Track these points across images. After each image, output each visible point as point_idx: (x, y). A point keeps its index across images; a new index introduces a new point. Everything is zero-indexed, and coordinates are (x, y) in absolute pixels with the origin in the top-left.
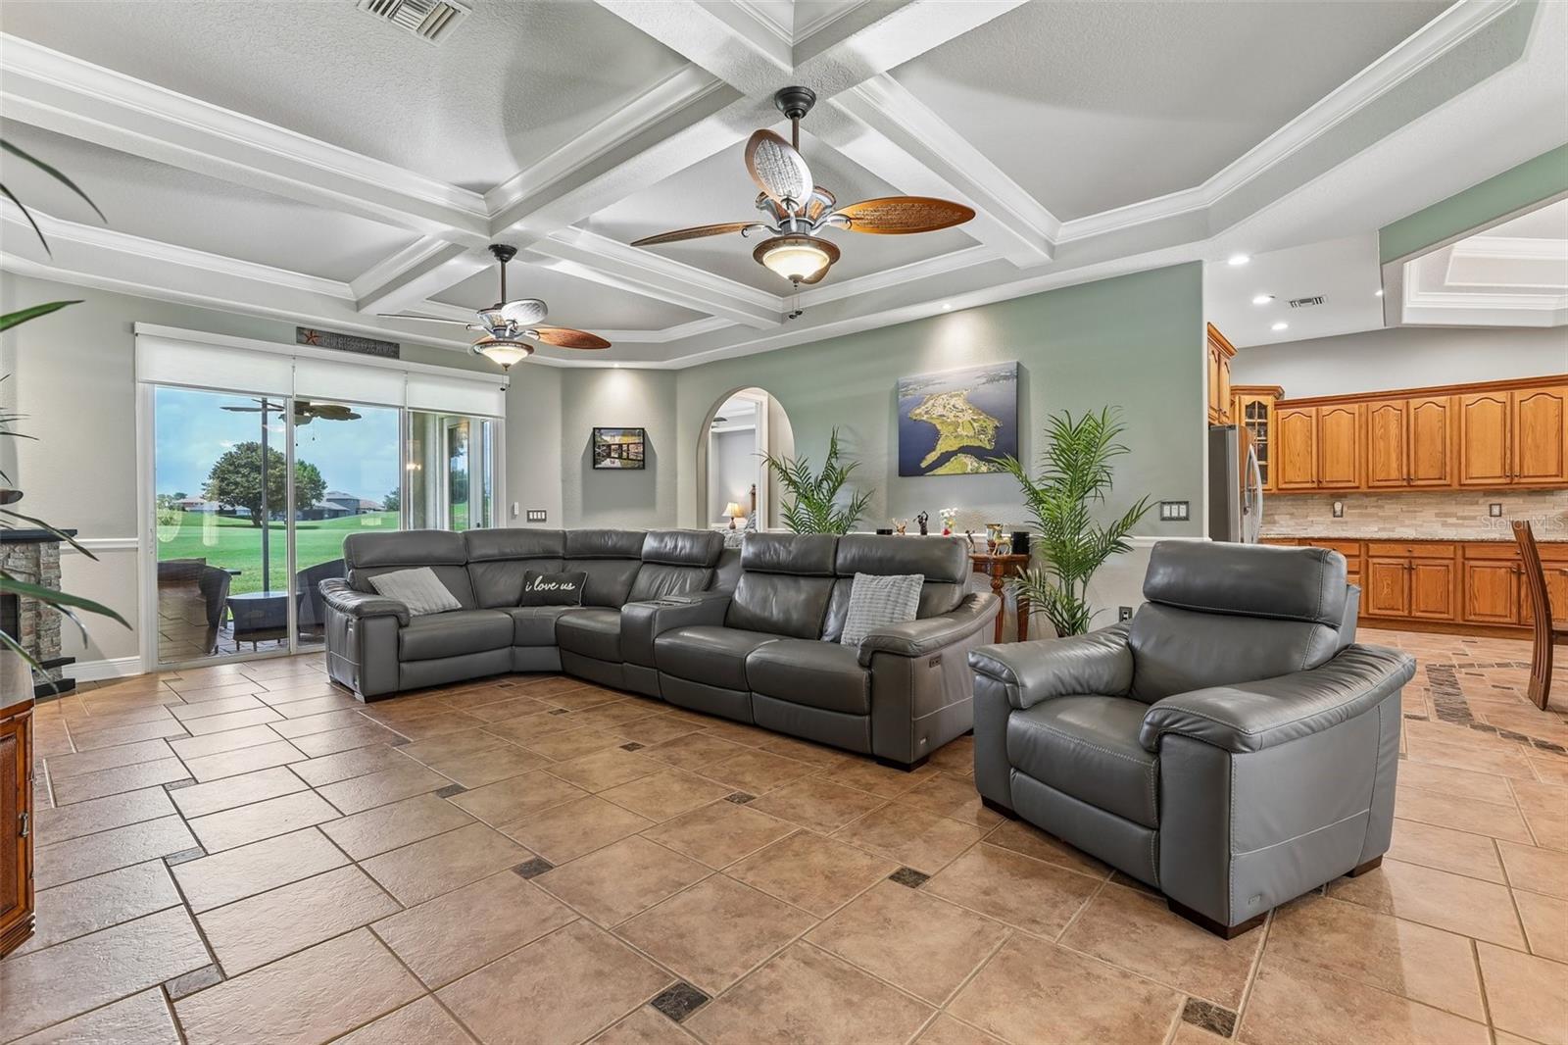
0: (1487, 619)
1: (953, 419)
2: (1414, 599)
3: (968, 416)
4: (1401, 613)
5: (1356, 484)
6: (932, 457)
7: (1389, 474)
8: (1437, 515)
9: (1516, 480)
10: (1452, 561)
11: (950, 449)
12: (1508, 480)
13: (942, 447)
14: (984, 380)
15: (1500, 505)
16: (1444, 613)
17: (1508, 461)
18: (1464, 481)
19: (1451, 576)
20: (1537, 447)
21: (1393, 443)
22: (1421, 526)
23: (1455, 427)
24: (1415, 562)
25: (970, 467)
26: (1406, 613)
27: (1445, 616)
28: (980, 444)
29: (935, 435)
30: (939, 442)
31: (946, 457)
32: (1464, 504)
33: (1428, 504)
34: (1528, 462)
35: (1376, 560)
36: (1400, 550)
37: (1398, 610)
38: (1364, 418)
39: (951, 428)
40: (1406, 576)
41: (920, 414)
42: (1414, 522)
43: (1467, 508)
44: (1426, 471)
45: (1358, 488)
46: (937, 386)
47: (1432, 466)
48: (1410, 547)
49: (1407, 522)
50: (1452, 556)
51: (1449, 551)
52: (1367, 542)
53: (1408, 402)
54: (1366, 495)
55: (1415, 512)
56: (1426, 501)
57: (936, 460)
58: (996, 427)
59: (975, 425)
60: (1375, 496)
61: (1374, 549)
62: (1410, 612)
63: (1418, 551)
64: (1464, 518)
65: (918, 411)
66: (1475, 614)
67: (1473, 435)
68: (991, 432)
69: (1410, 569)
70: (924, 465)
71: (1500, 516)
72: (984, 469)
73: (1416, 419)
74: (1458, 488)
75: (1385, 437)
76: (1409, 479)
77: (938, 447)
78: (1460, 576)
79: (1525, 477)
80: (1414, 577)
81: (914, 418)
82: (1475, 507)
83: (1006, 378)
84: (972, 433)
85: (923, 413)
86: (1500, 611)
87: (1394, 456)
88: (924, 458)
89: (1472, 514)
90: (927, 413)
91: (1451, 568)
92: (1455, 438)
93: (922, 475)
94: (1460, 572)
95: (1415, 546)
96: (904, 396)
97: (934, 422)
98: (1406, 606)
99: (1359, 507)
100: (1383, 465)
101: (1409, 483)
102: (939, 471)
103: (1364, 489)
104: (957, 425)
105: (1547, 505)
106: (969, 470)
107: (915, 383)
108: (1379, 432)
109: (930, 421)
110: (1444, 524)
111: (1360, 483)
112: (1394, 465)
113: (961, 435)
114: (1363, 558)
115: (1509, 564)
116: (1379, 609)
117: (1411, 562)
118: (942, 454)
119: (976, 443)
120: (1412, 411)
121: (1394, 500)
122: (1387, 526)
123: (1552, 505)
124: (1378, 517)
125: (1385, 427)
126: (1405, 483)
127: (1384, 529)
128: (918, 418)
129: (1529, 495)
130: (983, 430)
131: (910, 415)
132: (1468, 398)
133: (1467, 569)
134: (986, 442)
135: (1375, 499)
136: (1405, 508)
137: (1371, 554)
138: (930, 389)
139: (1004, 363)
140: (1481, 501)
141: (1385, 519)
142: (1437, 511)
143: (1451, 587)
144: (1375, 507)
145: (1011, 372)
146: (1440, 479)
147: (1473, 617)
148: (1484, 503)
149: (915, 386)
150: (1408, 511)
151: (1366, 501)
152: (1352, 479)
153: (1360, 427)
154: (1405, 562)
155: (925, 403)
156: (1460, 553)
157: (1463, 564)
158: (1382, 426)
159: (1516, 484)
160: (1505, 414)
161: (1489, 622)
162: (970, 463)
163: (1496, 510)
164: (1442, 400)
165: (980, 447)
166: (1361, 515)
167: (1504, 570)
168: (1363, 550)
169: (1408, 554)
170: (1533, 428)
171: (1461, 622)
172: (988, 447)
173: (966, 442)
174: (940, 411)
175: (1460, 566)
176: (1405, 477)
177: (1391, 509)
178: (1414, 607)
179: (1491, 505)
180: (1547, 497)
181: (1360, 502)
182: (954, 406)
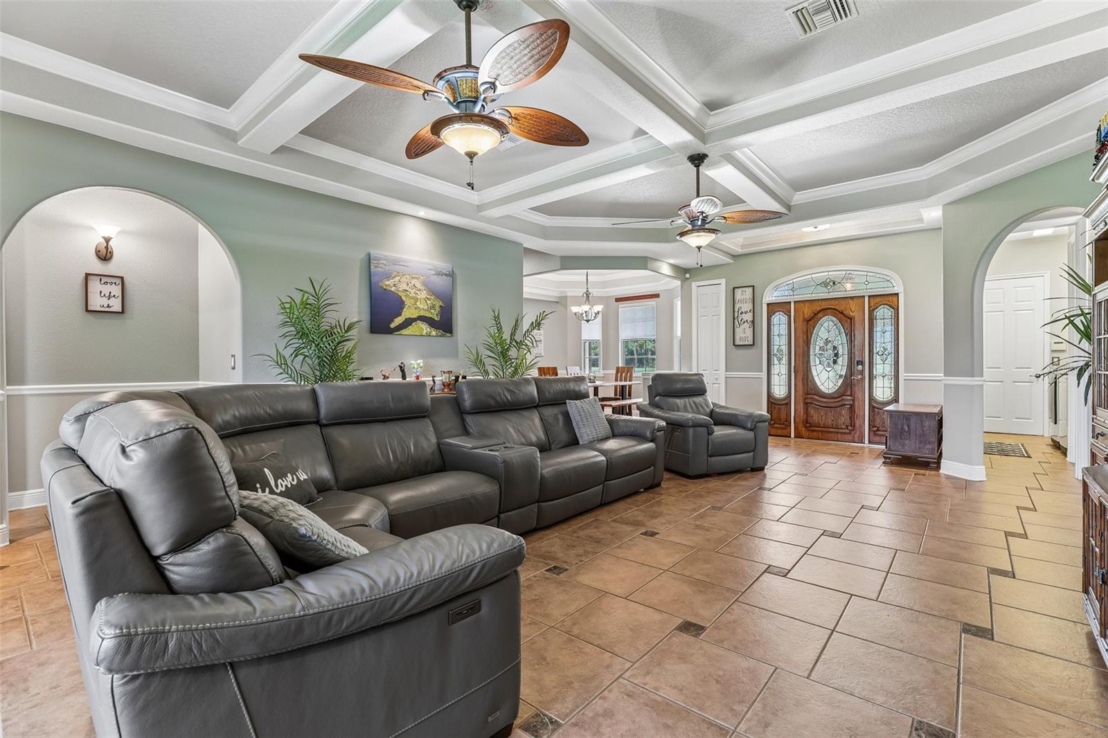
1: (414, 295)
3: (423, 295)
6: (398, 321)
11: (412, 317)
13: (407, 313)
14: (434, 273)
25: (425, 331)
28: (431, 316)
29: (400, 305)
30: (404, 310)
31: (408, 323)
39: (412, 301)
41: (389, 285)
46: (402, 267)
57: (403, 323)
58: (441, 306)
59: (428, 302)
65: (387, 283)
68: (438, 309)
70: (393, 325)
72: (434, 333)
77: (403, 314)
81: (385, 287)
83: (446, 275)
84: (426, 307)
85: (392, 285)
88: (393, 321)
90: (395, 285)
93: (391, 334)
96: (376, 267)
97: (400, 294)
102: (404, 332)
104: (416, 300)
106: (424, 334)
107: (385, 259)
109: (397, 292)
113: (420, 308)
118: (406, 319)
119: (429, 315)
128: (388, 288)
130: (433, 307)
131: (380, 284)
134: (435, 316)
138: (397, 268)
139: (444, 266)
145: (449, 272)
149: (385, 262)
155: (394, 278)
162: (425, 328)
165: (431, 318)
172: (436, 319)
173: (422, 313)
174: (403, 286)
182: (414, 285)
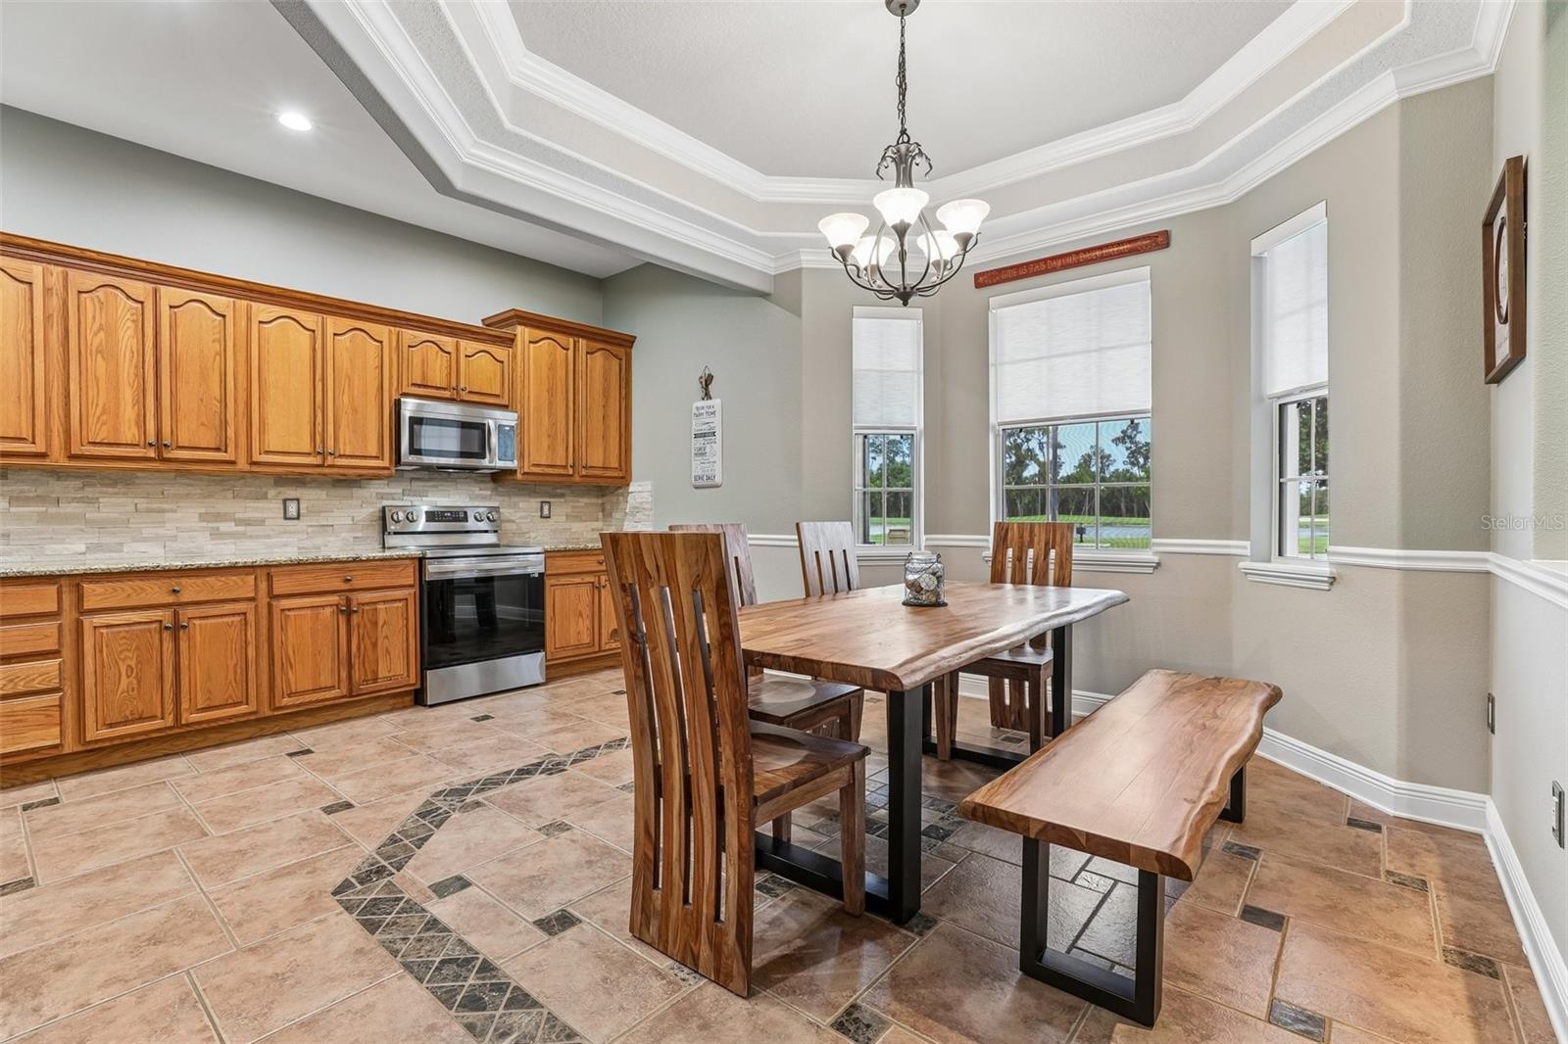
0: (307, 698)
2: (185, 688)
4: (157, 724)
5: (40, 448)
7: (116, 430)
8: (203, 517)
9: (330, 460)
10: (252, 605)
12: (317, 460)
15: (298, 500)
16: (240, 703)
17: (319, 429)
18: (257, 457)
19: (251, 632)
20: (355, 411)
21: (127, 370)
22: (174, 538)
23: (242, 358)
24: (185, 614)
26: (170, 721)
27: (243, 709)
32: (246, 498)
33: (187, 495)
34: (345, 434)
35: (99, 620)
36: (156, 592)
37: (154, 717)
38: (55, 302)
40: (168, 646)
42: (161, 531)
43: (251, 504)
44: (192, 431)
45: (43, 456)
47: (203, 424)
48: (174, 583)
49: (147, 532)
50: (252, 595)
51: (245, 586)
52: (77, 581)
53: (156, 291)
54: (57, 473)
55: (163, 511)
56: (182, 490)
60: (77, 477)
61: (94, 595)
62: (177, 716)
63: (191, 590)
64: (247, 522)
66: (289, 696)
67: (270, 378)
69: (177, 628)
71: (298, 518)
73: (173, 327)
74: (247, 468)
75: (109, 352)
76: (160, 445)
78: (264, 630)
79: (340, 456)
80: (183, 645)
82: (261, 504)
86: (326, 680)
87: (128, 395)
89: (258, 515)
91: (251, 617)
92: (242, 379)
94: (264, 622)
95: (184, 581)
98: (169, 706)
99: (41, 499)
100: (104, 412)
101: (160, 453)
103: (58, 458)
105: (354, 502)
108: (96, 340)
110: (216, 534)
111: (49, 445)
112: (129, 413)
114: (68, 617)
115: (334, 599)
116: (111, 726)
117: (176, 615)
120: (165, 311)
121: (120, 489)
122: (106, 540)
123: (360, 502)
124: (87, 522)
125: (109, 329)
126: (152, 453)
127: (98, 547)
129: (334, 486)
132: (264, 311)
133: (276, 615)
135: (78, 483)
136: (143, 504)
137: (87, 606)
140: (272, 493)
141: (101, 525)
142: (203, 510)
143: (251, 652)
144: (81, 500)
146: (218, 449)
147: (286, 701)
148: (275, 498)
150: (149, 511)
151: (56, 487)
152: (26, 433)
153: (47, 318)
154: (166, 616)
156: (263, 586)
157: (270, 606)
158: (101, 328)
159: (329, 466)
160: (314, 349)
161: (310, 702)
163: (292, 509)
164: (220, 302)
166: (43, 519)
167: (328, 610)
168: (66, 598)
169: (171, 599)
170: (350, 379)
171: (268, 713)
175: (264, 611)
176: (152, 439)
177: (112, 505)
178: (185, 705)
179: (285, 501)
180: (354, 490)
181: (41, 491)
